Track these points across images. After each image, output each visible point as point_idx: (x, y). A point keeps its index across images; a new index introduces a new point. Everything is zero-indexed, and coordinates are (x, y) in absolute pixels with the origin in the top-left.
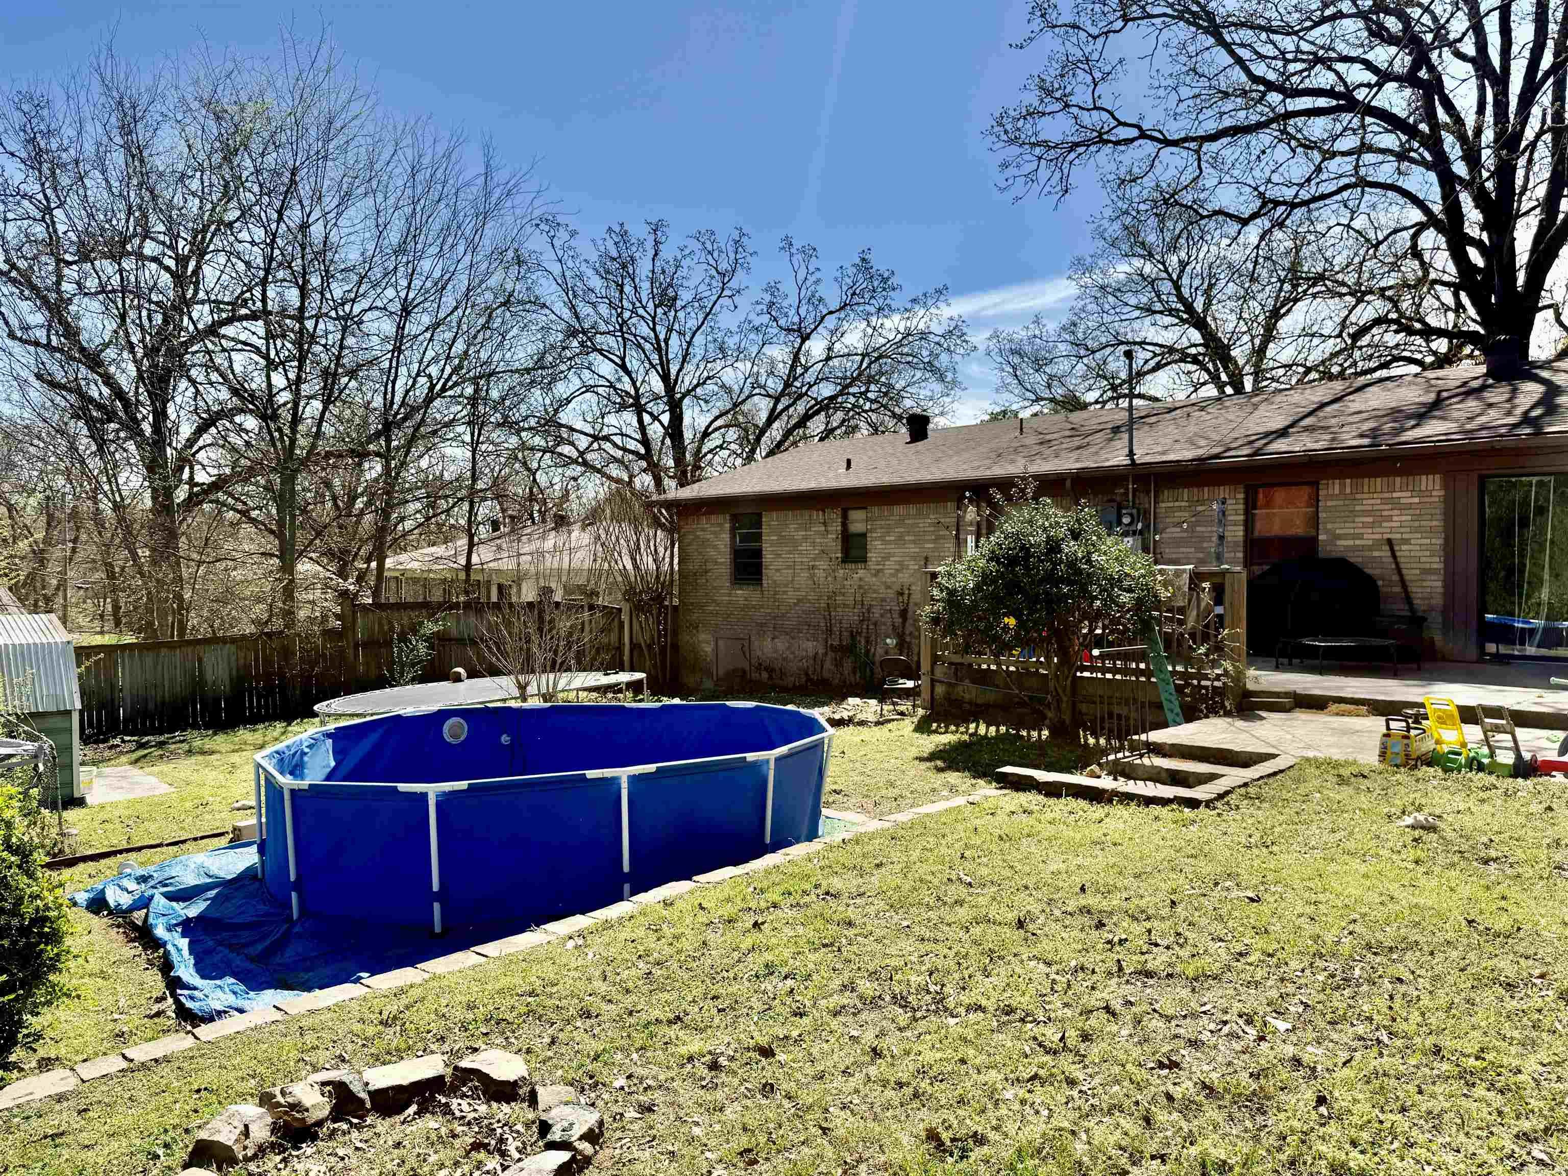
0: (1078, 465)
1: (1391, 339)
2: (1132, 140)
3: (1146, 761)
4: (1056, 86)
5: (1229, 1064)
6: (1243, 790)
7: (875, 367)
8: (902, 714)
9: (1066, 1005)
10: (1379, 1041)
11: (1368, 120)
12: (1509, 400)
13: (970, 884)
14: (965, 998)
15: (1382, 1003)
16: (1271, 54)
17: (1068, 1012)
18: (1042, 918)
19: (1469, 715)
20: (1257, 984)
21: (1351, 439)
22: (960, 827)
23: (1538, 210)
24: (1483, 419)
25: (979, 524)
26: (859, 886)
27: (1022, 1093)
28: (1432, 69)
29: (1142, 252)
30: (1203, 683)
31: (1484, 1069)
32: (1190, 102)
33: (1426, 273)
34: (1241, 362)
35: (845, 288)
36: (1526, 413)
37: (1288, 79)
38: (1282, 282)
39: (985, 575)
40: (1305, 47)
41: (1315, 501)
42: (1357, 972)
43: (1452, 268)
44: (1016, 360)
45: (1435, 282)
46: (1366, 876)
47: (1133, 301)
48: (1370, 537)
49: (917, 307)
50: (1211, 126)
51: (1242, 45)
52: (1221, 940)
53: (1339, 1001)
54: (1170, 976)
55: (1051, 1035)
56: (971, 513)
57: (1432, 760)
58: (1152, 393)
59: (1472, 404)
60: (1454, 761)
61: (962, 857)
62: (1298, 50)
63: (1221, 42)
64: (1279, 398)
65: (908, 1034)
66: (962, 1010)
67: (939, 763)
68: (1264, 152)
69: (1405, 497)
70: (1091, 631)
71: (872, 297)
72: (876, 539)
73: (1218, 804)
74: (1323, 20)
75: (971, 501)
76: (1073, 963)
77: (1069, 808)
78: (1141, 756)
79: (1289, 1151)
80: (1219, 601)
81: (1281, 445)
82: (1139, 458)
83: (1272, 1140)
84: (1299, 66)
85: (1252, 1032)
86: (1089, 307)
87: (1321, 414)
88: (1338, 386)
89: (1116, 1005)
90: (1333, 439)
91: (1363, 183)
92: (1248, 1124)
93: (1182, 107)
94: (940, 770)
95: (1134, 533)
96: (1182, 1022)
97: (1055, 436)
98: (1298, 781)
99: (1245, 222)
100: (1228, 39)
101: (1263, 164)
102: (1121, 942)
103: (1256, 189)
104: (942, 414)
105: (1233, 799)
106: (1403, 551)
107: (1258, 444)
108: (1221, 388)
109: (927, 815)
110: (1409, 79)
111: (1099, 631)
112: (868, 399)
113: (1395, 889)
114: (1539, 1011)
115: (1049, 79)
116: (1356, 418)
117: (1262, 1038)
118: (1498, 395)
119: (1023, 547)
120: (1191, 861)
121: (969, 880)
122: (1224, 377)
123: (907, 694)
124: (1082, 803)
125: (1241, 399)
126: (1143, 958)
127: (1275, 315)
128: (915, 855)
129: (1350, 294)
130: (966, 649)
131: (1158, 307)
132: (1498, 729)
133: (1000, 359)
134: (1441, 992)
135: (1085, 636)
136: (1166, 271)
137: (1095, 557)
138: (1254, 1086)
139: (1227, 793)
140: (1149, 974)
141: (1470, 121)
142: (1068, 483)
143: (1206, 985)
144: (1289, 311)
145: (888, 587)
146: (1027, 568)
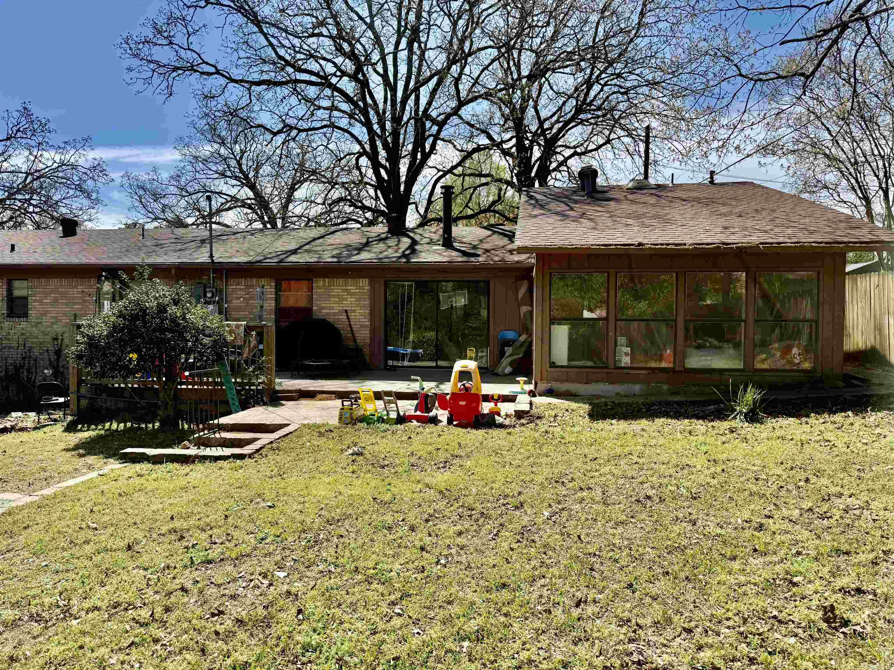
0: (179, 261)
1: (349, 209)
2: (212, 74)
3: (217, 435)
4: (164, 29)
5: (253, 604)
6: (270, 446)
7: (36, 184)
8: (55, 420)
9: (156, 592)
10: (330, 571)
11: (336, 94)
12: (397, 245)
13: (96, 529)
14: (86, 605)
15: (332, 551)
16: (287, 45)
17: (158, 597)
18: (144, 541)
19: (378, 396)
20: (270, 554)
21: (327, 258)
22: (90, 492)
23: (409, 157)
24: (386, 253)
25: (114, 295)
26: (9, 545)
27: (122, 657)
28: (364, 75)
29: (219, 141)
30: (252, 388)
31: (377, 574)
32: (245, 60)
33: (362, 178)
34: (275, 211)
35: (11, 125)
36: (404, 252)
37: (296, 61)
38: (296, 171)
39: (114, 327)
40: (305, 47)
41: (311, 289)
42: (322, 536)
43: (374, 178)
44: (141, 192)
45: (367, 183)
46: (329, 484)
47: (214, 168)
48: (337, 308)
49: (69, 148)
50: (255, 77)
51: (272, 36)
52: (252, 533)
53: (311, 554)
54: (222, 560)
55: (144, 614)
56: (107, 287)
57: (363, 419)
58: (226, 222)
59: (382, 245)
60: (371, 419)
61: (92, 511)
62: (301, 47)
63: (261, 31)
64: (293, 233)
65: (41, 639)
66: (83, 613)
67: (81, 451)
68: (284, 98)
69: (352, 288)
70: (187, 360)
71: (33, 135)
72: (35, 301)
73: (256, 455)
74: (313, 35)
75: (107, 278)
76: (163, 565)
77: (168, 469)
78: (214, 433)
79: (282, 645)
80: (260, 342)
81: (293, 258)
82: (217, 258)
83: (274, 641)
84: (302, 56)
85: (266, 582)
86: (188, 167)
87: (313, 243)
88: (322, 230)
89: (189, 585)
90: (319, 258)
91: (333, 126)
92: (261, 636)
93: (240, 62)
94: (81, 456)
95: (214, 302)
96: (228, 586)
97: (165, 242)
98: (298, 437)
99: (275, 134)
100: (265, 30)
101: (284, 104)
102: (193, 546)
103: (280, 117)
104: (90, 220)
105: (264, 452)
106: (352, 315)
107: (281, 257)
108: (264, 224)
109: (67, 487)
110: (353, 77)
111: (191, 360)
112: (31, 204)
113: (342, 488)
114: (401, 538)
115: (160, 24)
116: (329, 248)
117: (271, 585)
118: (392, 242)
119: (141, 309)
120: (239, 490)
121: (95, 525)
122: (266, 219)
123: (59, 406)
124: (176, 465)
125: (274, 232)
126: (206, 553)
127: (292, 189)
128: (55, 517)
129: (328, 183)
130: (103, 375)
131: (228, 173)
132: (390, 402)
133: (131, 191)
134: (359, 539)
135: (183, 363)
136: (233, 154)
137: (188, 316)
138: (265, 613)
139: (261, 448)
140: (210, 562)
141: (381, 106)
142: (173, 271)
143: (242, 561)
144: (299, 187)
145: (44, 334)
146: (145, 322)
